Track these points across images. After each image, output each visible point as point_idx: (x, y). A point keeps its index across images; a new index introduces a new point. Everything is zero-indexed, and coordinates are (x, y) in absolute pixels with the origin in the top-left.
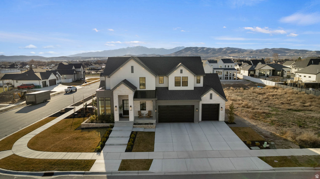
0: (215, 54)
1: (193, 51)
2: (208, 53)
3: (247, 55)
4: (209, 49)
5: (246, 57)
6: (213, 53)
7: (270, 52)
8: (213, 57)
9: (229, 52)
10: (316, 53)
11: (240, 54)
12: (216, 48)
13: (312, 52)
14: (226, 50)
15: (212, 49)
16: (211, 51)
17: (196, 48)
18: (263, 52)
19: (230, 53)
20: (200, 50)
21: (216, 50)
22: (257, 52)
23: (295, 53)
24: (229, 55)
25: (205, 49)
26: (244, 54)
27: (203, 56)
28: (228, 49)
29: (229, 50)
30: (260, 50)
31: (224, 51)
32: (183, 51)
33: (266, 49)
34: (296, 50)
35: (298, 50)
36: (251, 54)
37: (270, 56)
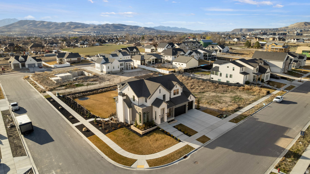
0: (58, 28)
1: (31, 26)
2: (50, 28)
3: (91, 30)
4: (50, 23)
5: (91, 32)
6: (56, 28)
7: (111, 27)
8: (57, 32)
9: (72, 26)
10: (144, 29)
11: (84, 29)
12: (58, 22)
13: (141, 28)
14: (69, 25)
15: (53, 23)
16: (52, 26)
17: (34, 22)
18: (105, 27)
19: (75, 28)
20: (39, 24)
21: (58, 25)
22: (99, 28)
23: (130, 28)
24: (74, 30)
25: (45, 23)
26: (88, 29)
27: (45, 31)
28: (71, 23)
29: (73, 25)
30: (102, 25)
31: (67, 26)
32: (17, 25)
33: (107, 24)
34: (131, 26)
35: (132, 26)
36: (95, 29)
37: (112, 31)
